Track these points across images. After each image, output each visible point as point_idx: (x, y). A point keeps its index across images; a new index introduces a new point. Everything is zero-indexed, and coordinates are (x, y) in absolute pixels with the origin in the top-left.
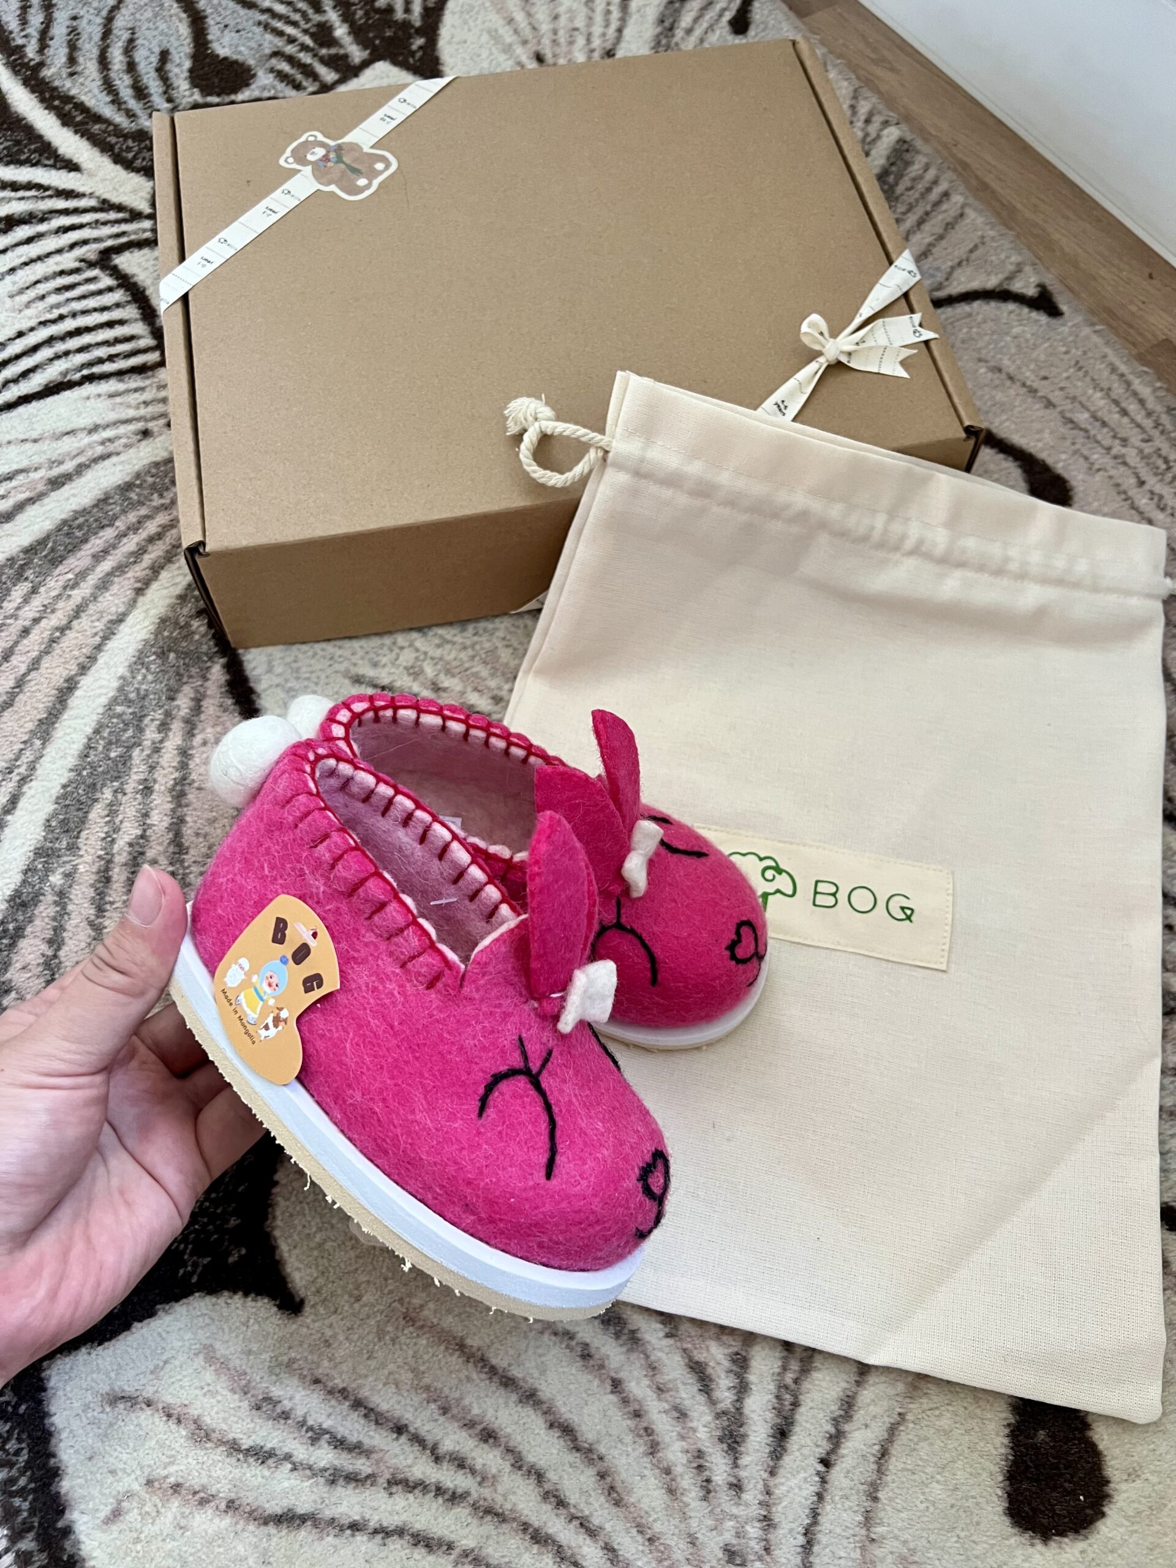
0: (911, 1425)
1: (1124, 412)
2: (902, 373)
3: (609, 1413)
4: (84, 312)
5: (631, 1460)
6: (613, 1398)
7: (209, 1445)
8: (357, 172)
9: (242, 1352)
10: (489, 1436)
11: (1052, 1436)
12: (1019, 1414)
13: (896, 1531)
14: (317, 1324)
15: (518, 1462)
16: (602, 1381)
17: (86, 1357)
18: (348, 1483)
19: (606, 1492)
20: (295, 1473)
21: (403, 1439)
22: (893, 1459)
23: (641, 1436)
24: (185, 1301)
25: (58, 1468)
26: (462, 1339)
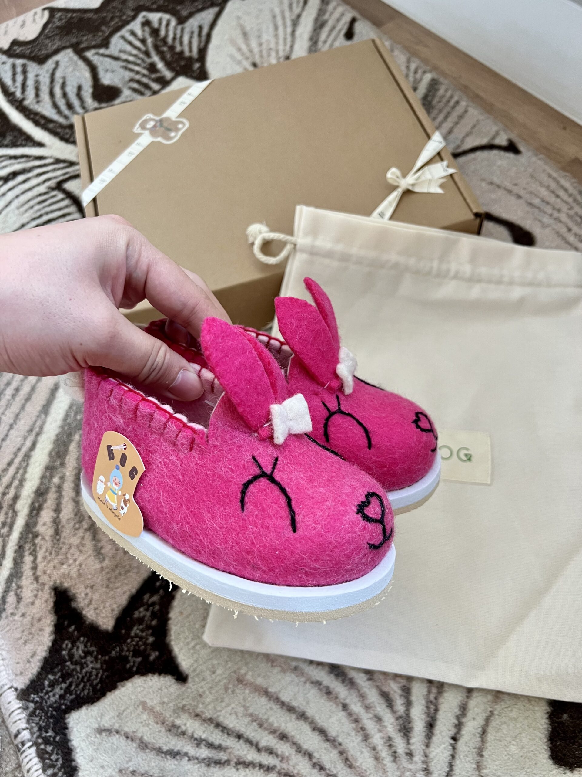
0: (497, 717)
1: (558, 196)
2: (440, 191)
3: (342, 721)
4: (52, 212)
5: (355, 744)
6: (343, 713)
7: (147, 751)
8: (170, 130)
9: (160, 703)
10: (283, 737)
11: (571, 716)
12: (552, 707)
13: (494, 771)
14: (195, 686)
15: (299, 749)
16: (337, 705)
17: (86, 711)
18: (216, 765)
19: (344, 761)
20: (190, 762)
21: (241, 741)
22: (489, 735)
23: (358, 732)
24: (131, 680)
25: (76, 767)
26: (266, 689)
